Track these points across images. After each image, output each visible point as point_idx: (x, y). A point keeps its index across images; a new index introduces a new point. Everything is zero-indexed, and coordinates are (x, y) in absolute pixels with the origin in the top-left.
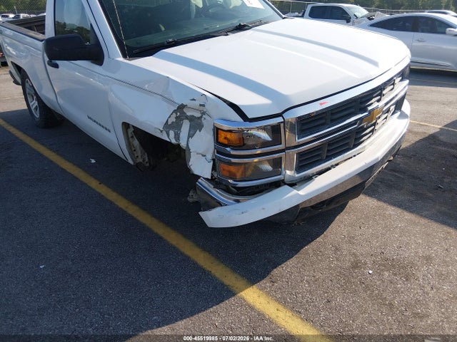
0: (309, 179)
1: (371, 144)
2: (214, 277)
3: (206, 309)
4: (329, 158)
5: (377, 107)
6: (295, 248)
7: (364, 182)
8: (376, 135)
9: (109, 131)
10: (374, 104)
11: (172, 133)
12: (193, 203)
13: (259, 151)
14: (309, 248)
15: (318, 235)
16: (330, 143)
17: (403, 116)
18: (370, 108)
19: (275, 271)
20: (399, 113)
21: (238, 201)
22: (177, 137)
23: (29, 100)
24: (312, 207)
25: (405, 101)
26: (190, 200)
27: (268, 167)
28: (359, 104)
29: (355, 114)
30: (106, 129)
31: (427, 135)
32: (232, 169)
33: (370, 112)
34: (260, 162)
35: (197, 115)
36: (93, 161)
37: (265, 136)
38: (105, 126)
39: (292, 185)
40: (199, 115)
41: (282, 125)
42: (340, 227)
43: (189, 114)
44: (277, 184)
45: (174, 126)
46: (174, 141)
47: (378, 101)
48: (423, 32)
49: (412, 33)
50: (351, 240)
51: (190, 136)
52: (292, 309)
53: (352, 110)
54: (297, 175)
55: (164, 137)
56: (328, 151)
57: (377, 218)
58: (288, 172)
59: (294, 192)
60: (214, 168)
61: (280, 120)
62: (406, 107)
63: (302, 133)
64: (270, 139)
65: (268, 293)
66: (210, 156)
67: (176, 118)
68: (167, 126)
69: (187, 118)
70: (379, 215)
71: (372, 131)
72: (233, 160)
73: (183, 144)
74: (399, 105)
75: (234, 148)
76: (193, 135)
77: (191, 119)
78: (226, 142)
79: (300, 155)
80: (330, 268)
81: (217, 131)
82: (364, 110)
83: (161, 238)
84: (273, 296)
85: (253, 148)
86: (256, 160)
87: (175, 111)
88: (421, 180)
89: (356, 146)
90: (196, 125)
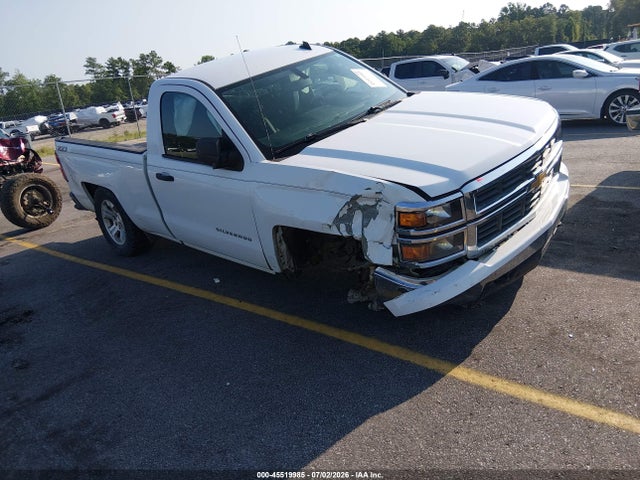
0: (489, 252)
1: (540, 209)
2: (415, 364)
3: (421, 391)
4: (504, 228)
5: (541, 172)
6: (486, 328)
7: (540, 250)
8: (542, 200)
9: (251, 240)
10: (538, 169)
11: (343, 227)
12: (355, 303)
13: (436, 230)
14: (501, 325)
15: (505, 313)
16: (505, 212)
17: (563, 177)
18: (535, 173)
19: (475, 350)
20: (557, 176)
21: (424, 284)
22: (349, 229)
23: (107, 225)
24: (495, 281)
25: (562, 163)
26: (351, 301)
27: (447, 245)
28: (525, 170)
29: (523, 181)
30: (245, 239)
31: (583, 197)
32: (415, 251)
33: (537, 177)
34: (439, 241)
35: (371, 203)
36: (217, 281)
37: (442, 213)
38: (243, 235)
39: (477, 258)
40: (373, 203)
41: (462, 200)
42: (524, 300)
43: (361, 204)
44: (460, 261)
45: (345, 219)
46: (345, 234)
47: (541, 165)
48: (544, 77)
49: (532, 82)
50: (540, 312)
51: (364, 225)
52: (507, 378)
53: (519, 177)
54: (479, 249)
55: (334, 231)
56: (504, 221)
57: (559, 287)
58: (469, 248)
59: (481, 265)
60: (395, 254)
61: (459, 195)
62: (563, 169)
63: (480, 205)
64: (448, 216)
65: (477, 370)
66: (388, 243)
67: (348, 210)
68: (338, 220)
69: (360, 208)
70: (560, 284)
71: (539, 196)
72: (414, 241)
73: (357, 234)
74: (557, 168)
75: (418, 228)
76: (368, 224)
77: (364, 209)
78: (409, 224)
79: (480, 227)
80: (529, 339)
81: (398, 214)
82: (530, 175)
83: (339, 340)
84: (483, 371)
85: (432, 227)
86: (435, 239)
87: (347, 203)
88: (591, 244)
89: (527, 213)
90: (370, 213)
